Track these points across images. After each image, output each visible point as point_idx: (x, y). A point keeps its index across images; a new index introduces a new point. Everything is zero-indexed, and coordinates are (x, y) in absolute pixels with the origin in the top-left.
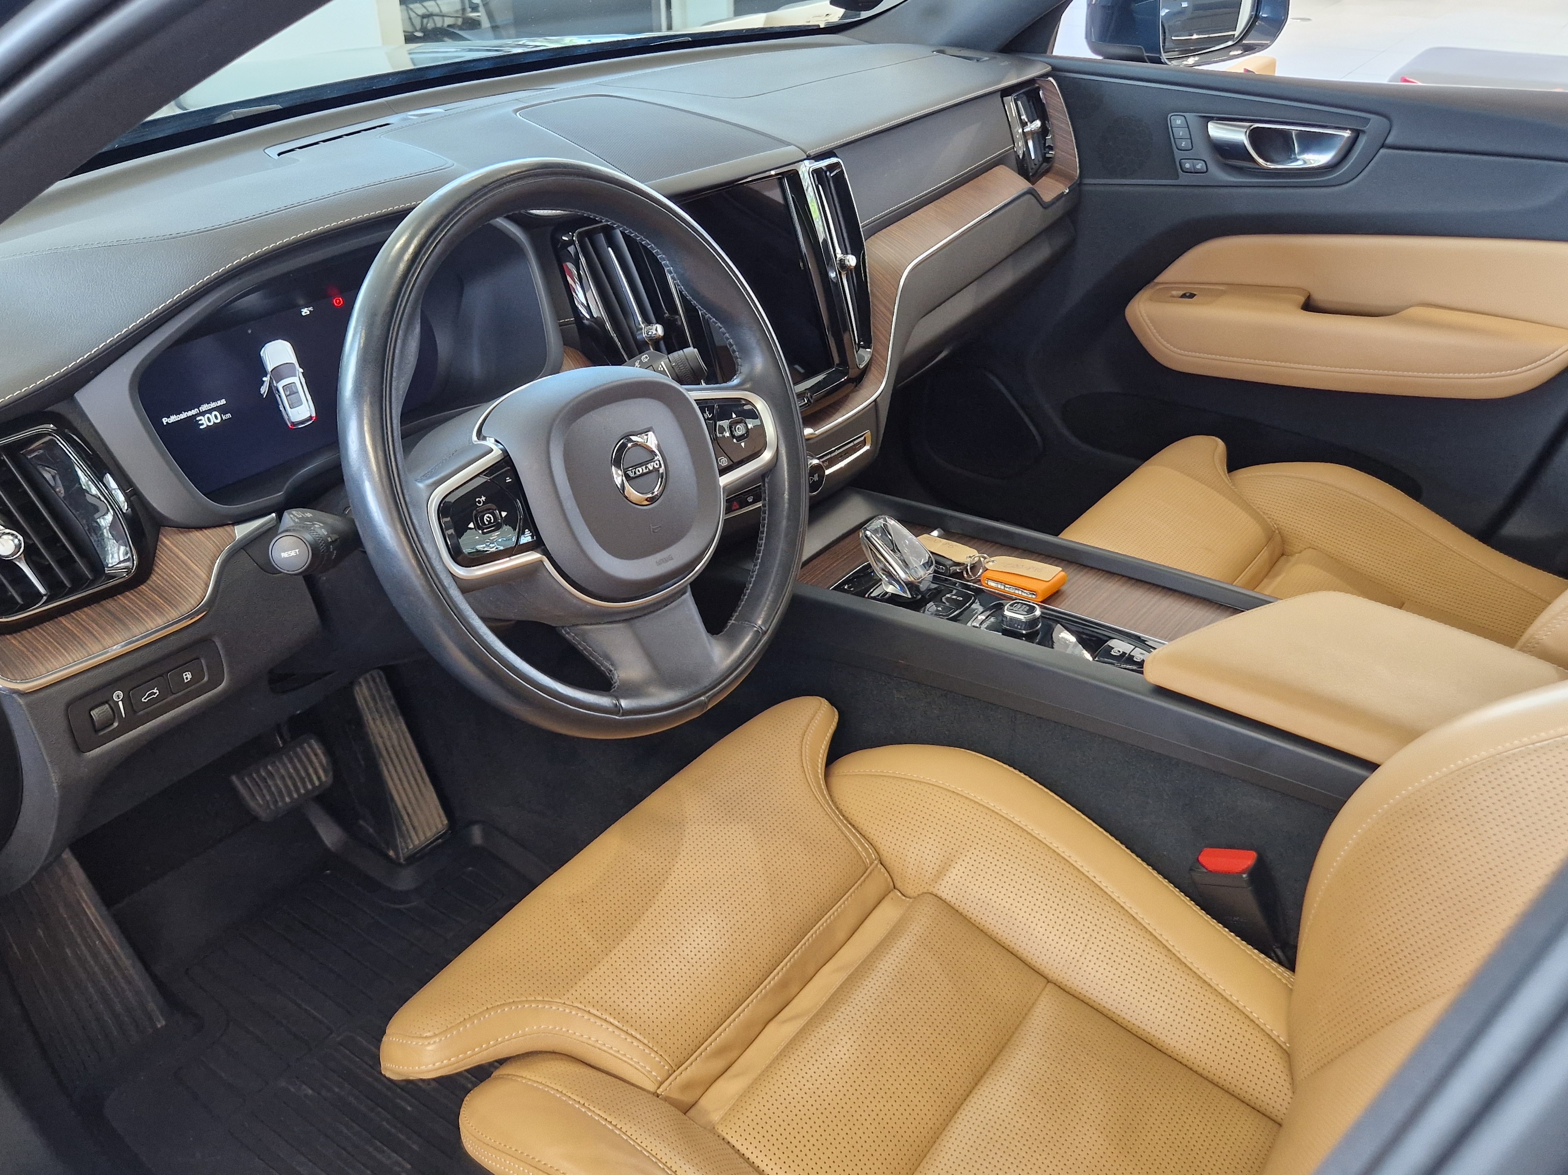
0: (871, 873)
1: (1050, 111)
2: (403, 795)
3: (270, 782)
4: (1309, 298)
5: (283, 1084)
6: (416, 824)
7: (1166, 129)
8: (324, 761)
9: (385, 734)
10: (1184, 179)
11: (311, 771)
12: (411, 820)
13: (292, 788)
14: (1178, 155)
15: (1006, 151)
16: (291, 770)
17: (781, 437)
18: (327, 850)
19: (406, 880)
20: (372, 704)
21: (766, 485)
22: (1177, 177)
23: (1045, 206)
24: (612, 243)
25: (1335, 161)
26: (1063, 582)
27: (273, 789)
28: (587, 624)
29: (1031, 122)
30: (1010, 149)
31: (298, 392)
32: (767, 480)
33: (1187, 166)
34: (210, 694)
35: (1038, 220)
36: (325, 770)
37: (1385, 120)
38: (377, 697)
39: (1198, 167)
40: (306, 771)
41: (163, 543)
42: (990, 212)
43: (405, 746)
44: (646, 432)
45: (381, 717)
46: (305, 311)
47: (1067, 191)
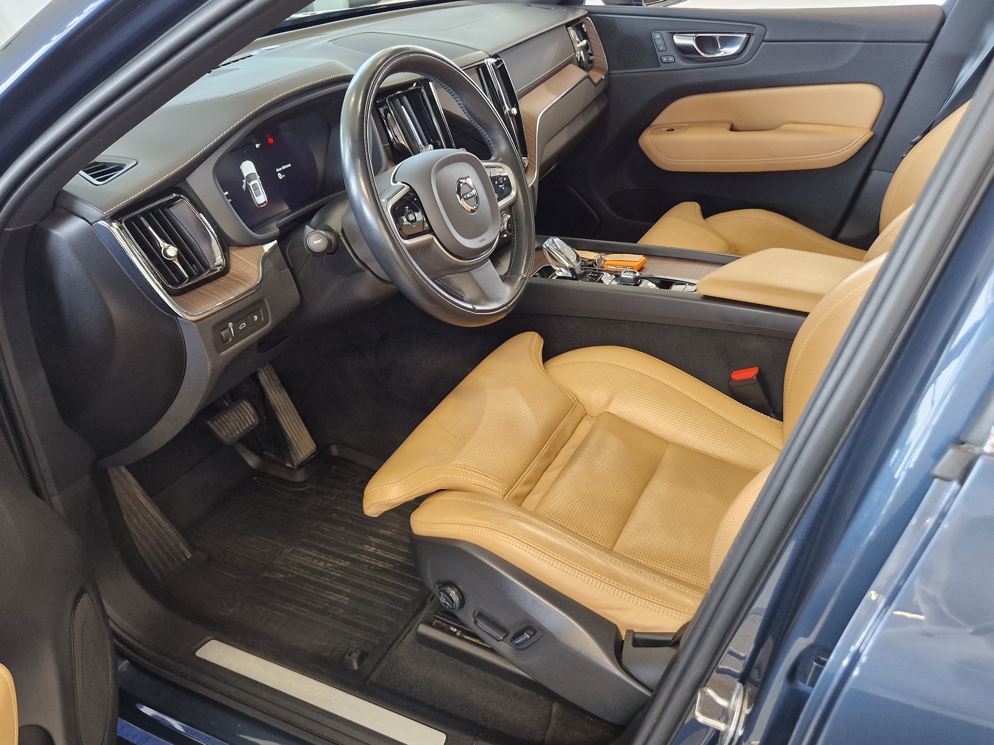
0: (575, 407)
1: (590, 35)
2: (291, 432)
3: (227, 424)
4: (732, 125)
5: (266, 574)
6: (300, 447)
7: (651, 40)
8: (252, 411)
9: (277, 398)
10: (663, 67)
11: (247, 417)
12: (297, 445)
13: (239, 426)
14: (659, 54)
15: (572, 56)
16: (237, 417)
17: (518, 186)
18: (250, 468)
19: (299, 477)
20: (268, 383)
21: (513, 211)
22: (660, 66)
23: (595, 85)
24: (402, 104)
25: (741, 50)
26: (644, 262)
27: (230, 427)
28: (449, 274)
29: (582, 41)
30: (574, 56)
31: (258, 188)
32: (513, 208)
33: (665, 59)
34: (262, 330)
35: (593, 93)
36: (254, 416)
37: (763, 27)
38: (271, 379)
39: (670, 59)
40: (245, 417)
41: (232, 254)
42: (565, 93)
43: (288, 405)
44: (466, 178)
45: (274, 390)
46: (257, 146)
47: (604, 78)
